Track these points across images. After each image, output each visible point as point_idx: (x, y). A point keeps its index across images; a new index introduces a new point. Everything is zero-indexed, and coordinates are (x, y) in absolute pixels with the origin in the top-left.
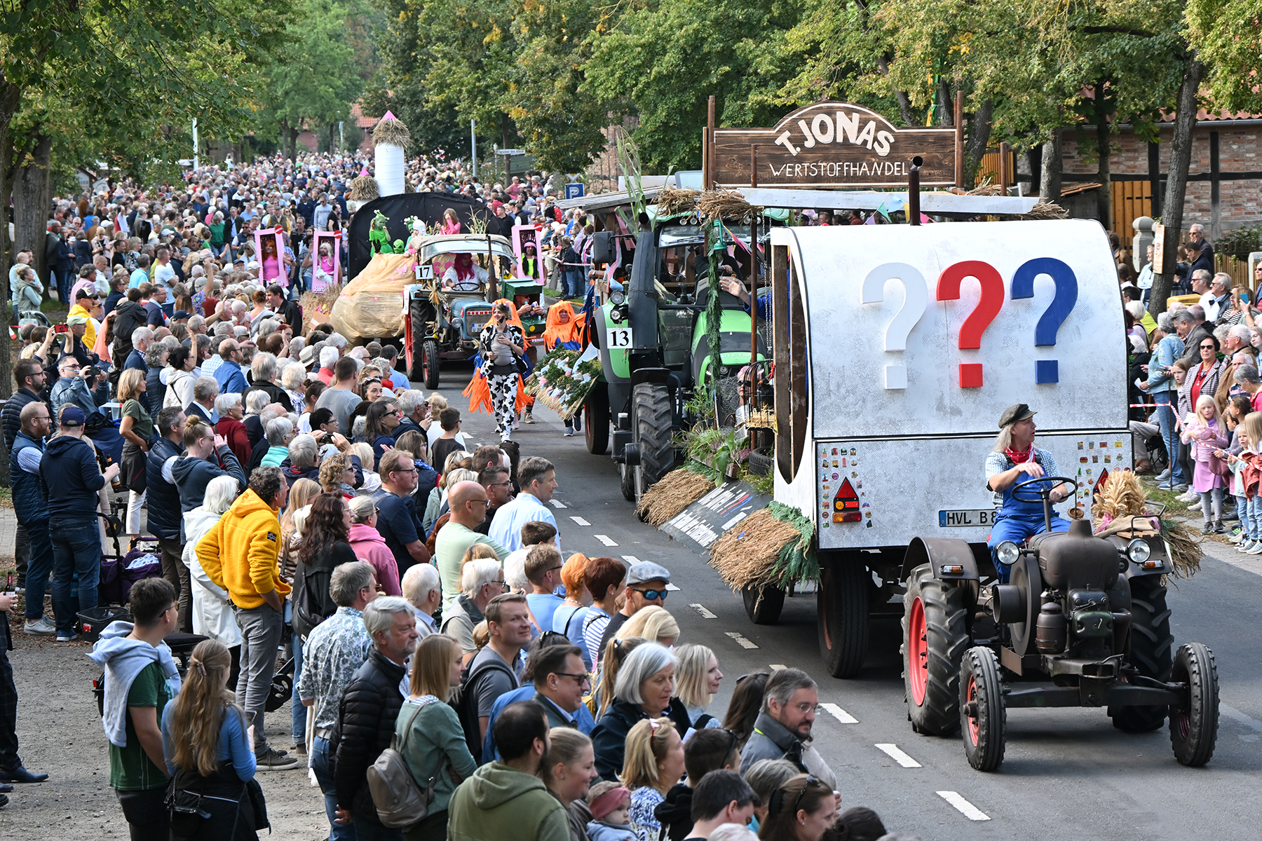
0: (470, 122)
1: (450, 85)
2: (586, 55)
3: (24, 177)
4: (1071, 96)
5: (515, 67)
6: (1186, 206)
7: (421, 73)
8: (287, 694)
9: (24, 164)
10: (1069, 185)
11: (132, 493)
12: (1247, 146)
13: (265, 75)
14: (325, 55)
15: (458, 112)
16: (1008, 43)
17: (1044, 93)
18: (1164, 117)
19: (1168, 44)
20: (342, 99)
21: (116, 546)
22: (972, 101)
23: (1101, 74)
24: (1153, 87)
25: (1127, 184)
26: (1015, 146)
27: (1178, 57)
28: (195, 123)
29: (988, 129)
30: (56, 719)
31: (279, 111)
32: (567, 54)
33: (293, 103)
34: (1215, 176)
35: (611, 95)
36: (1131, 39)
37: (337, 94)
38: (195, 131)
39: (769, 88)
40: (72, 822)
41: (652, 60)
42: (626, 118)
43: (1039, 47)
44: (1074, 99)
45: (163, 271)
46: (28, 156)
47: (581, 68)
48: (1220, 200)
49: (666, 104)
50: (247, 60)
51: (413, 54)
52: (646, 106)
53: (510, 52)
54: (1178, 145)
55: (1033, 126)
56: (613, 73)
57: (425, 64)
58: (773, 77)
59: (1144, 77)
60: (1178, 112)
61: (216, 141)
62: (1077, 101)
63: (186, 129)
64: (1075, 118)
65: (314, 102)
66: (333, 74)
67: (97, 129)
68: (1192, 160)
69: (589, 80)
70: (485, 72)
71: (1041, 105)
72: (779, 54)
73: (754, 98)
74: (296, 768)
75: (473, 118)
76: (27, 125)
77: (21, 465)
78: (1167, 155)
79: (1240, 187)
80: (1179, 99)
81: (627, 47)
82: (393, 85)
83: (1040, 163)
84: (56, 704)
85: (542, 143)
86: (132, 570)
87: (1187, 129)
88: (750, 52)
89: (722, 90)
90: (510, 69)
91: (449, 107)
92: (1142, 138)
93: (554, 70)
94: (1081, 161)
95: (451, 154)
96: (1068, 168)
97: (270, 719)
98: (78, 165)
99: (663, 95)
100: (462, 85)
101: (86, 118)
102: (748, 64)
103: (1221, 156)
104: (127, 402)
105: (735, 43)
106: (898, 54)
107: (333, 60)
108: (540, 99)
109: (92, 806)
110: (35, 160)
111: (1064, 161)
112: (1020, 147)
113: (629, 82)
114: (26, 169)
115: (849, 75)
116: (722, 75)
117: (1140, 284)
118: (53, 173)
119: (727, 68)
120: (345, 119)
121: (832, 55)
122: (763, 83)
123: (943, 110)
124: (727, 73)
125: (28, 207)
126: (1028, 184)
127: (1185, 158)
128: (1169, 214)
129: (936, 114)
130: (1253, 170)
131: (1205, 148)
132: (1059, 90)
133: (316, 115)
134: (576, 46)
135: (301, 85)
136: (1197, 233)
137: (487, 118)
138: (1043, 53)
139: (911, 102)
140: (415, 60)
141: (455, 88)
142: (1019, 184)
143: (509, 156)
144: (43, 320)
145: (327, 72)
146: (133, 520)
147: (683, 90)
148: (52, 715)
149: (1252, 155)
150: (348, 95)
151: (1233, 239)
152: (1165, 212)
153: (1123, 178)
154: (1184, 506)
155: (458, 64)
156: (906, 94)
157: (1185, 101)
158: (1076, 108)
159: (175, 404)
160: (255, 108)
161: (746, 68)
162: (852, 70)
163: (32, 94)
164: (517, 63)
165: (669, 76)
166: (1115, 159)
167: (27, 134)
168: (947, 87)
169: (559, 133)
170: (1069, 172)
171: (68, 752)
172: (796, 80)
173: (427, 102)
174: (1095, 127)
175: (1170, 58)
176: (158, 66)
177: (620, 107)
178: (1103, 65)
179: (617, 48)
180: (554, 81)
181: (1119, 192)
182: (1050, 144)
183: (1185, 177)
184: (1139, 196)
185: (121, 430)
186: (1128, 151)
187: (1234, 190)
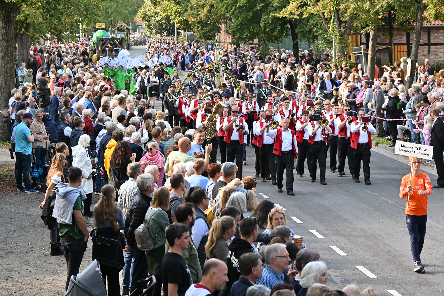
0: (175, 23)
1: (168, 10)
3: (21, 38)
5: (190, 3)
6: (419, 54)
7: (158, 6)
9: (21, 32)
10: (379, 46)
12: (440, 34)
15: (171, 19)
17: (371, 14)
18: (412, 24)
20: (131, 15)
22: (346, 16)
23: (391, 8)
24: (408, 13)
25: (399, 46)
26: (361, 32)
27: (417, 2)
29: (351, 27)
31: (109, 19)
33: (114, 16)
34: (429, 44)
35: (223, 13)
37: (129, 13)
39: (277, 11)
42: (228, 22)
44: (381, 16)
46: (23, 30)
47: (213, 4)
48: (431, 52)
49: (242, 16)
52: (235, 17)
54: (416, 32)
55: (367, 25)
56: (224, 5)
58: (278, 7)
59: (405, 9)
60: (417, 21)
64: (382, 23)
65: (121, 16)
66: (128, 6)
68: (421, 38)
69: (215, 7)
70: (180, 6)
71: (370, 18)
73: (272, 14)
76: (23, 19)
78: (413, 37)
79: (437, 48)
80: (417, 16)
82: (149, 10)
83: (369, 38)
85: (199, 30)
87: (420, 27)
89: (261, 12)
90: (188, 4)
91: (168, 17)
92: (404, 30)
93: (204, 4)
94: (384, 38)
96: (379, 40)
99: (241, 13)
100: (172, 10)
102: (270, 3)
103: (431, 38)
108: (198, 15)
110: (25, 31)
111: (378, 38)
112: (363, 33)
113: (229, 8)
114: (22, 34)
115: (305, 7)
118: (32, 37)
119: (263, 4)
120: (132, 22)
122: (275, 10)
123: (336, 20)
124: (262, 6)
125: (23, 48)
126: (365, 46)
127: (418, 38)
128: (413, 55)
129: (334, 21)
130: (442, 42)
131: (426, 35)
135: (117, 10)
137: (181, 22)
139: (325, 16)
141: (170, 11)
142: (362, 46)
143: (188, 35)
145: (126, 6)
147: (248, 12)
149: (442, 37)
150: (133, 13)
152: (411, 55)
153: (398, 44)
156: (323, 13)
158: (381, 19)
161: (269, 5)
162: (306, 5)
163: (25, 8)
165: (243, 7)
166: (395, 38)
168: (337, 11)
169: (205, 26)
170: (379, 42)
172: (286, 9)
174: (388, 27)
175: (414, 3)
177: (226, 17)
178: (391, 5)
180: (204, 8)
181: (396, 49)
182: (373, 32)
183: (419, 44)
184: (403, 50)
186: (399, 35)
187: (435, 49)
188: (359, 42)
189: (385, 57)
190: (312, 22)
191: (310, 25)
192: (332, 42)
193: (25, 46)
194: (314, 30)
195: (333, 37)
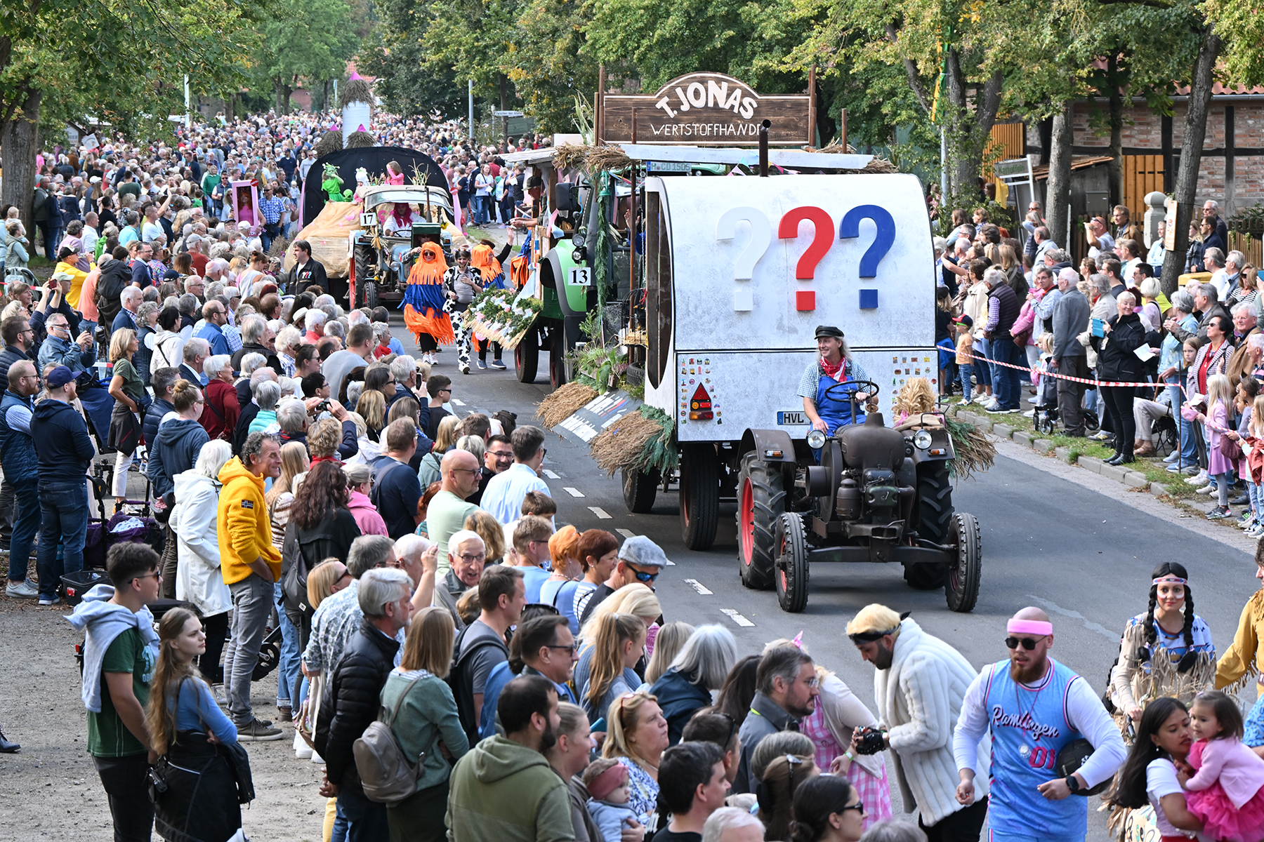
0: (467, 82)
1: (448, 44)
2: (588, 16)
3: (13, 131)
4: (1083, 68)
5: (515, 27)
6: (1199, 181)
7: (418, 31)
8: (274, 663)
9: (14, 117)
10: (1080, 158)
11: (120, 454)
13: (259, 30)
14: (320, 11)
15: (455, 72)
16: (1020, 12)
17: (1056, 64)
18: (1179, 90)
19: (1185, 15)
20: (337, 56)
21: (101, 509)
22: (981, 71)
23: (1115, 45)
24: (1167, 61)
25: (1140, 158)
26: (1025, 117)
27: (1194, 30)
28: (187, 79)
29: (997, 101)
30: (37, 684)
31: (273, 68)
32: (568, 15)
33: (287, 60)
34: (1230, 151)
35: (612, 57)
36: (1146, 10)
37: (332, 51)
38: (187, 87)
39: (774, 53)
40: (52, 790)
41: (655, 23)
42: (627, 81)
43: (1051, 17)
44: (1086, 70)
45: (152, 229)
46: (18, 110)
47: (582, 30)
48: (1235, 176)
49: (668, 68)
50: (242, 16)
51: (411, 12)
52: (648, 70)
53: (510, 12)
54: (1193, 120)
55: (1044, 98)
56: (614, 35)
57: (423, 22)
58: (778, 42)
59: (1158, 50)
60: (1193, 85)
61: (208, 97)
62: (1089, 72)
63: (178, 85)
64: (1086, 89)
65: (308, 59)
66: (328, 31)
67: (87, 84)
68: (1207, 134)
69: (590, 42)
70: (483, 32)
71: (1052, 75)
72: (784, 19)
73: (758, 63)
74: (281, 739)
75: (471, 78)
76: (17, 78)
77: (9, 423)
78: (1181, 129)
79: (1255, 163)
80: (1194, 72)
81: (630, 9)
82: (390, 43)
83: (1050, 135)
84: (37, 668)
85: (542, 106)
86: (117, 534)
87: (1203, 103)
88: (756, 16)
89: (725, 56)
90: (509, 29)
91: (446, 67)
92: (1155, 111)
93: (555, 31)
94: (1093, 134)
95: (449, 113)
96: (1079, 140)
97: (256, 688)
98: (67, 119)
99: (667, 59)
100: (460, 44)
101: (76, 73)
102: (753, 29)
103: (1237, 132)
104: (118, 362)
105: (740, 7)
106: (907, 21)
107: (329, 17)
108: (539, 61)
109: (73, 772)
110: (25, 114)
111: (1075, 133)
112: (1031, 119)
113: (631, 45)
114: (15, 122)
115: (856, 42)
116: (726, 39)
117: (1149, 261)
118: (43, 127)
119: (731, 33)
120: (339, 77)
121: (839, 21)
122: (768, 48)
123: (952, 79)
124: (731, 38)
125: (16, 161)
126: (1038, 157)
127: (1199, 132)
128: (1182, 189)
129: (944, 83)
131: (1220, 123)
132: (1072, 61)
133: (310, 72)
134: (578, 7)
135: (296, 41)
136: (1211, 210)
137: (485, 79)
138: (1055, 23)
139: (919, 71)
140: (413, 18)
141: (453, 47)
142: (1029, 156)
143: (506, 118)
144: (30, 277)
145: (322, 29)
146: (119, 482)
147: (687, 54)
148: (33, 680)
150: (343, 52)
151: (1247, 216)
152: (1178, 187)
153: (1135, 152)
154: (1193, 489)
155: (456, 23)
156: (914, 63)
157: (1200, 75)
158: (1088, 80)
159: (162, 365)
160: (249, 65)
161: (750, 33)
162: (860, 36)
163: (22, 47)
164: (518, 24)
165: (672, 40)
166: (1127, 133)
167: (17, 88)
168: (956, 55)
169: (558, 95)
170: (1080, 145)
171: (49, 717)
172: (802, 47)
173: (424, 61)
174: (1107, 99)
175: (1187, 30)
176: (151, 21)
177: (621, 69)
178: (1117, 36)
179: (619, 10)
180: (555, 42)
181: (1131, 166)
182: (1061, 116)
183: (1199, 152)
184: (1151, 170)
185: (110, 389)
186: (1140, 124)
187: (1249, 166)
188: (1018, 144)
189: (1097, 188)
190: (878, 85)
191: (873, 96)
192: (939, 146)
193: (22, 154)
194: (886, 109)
195: (943, 130)
